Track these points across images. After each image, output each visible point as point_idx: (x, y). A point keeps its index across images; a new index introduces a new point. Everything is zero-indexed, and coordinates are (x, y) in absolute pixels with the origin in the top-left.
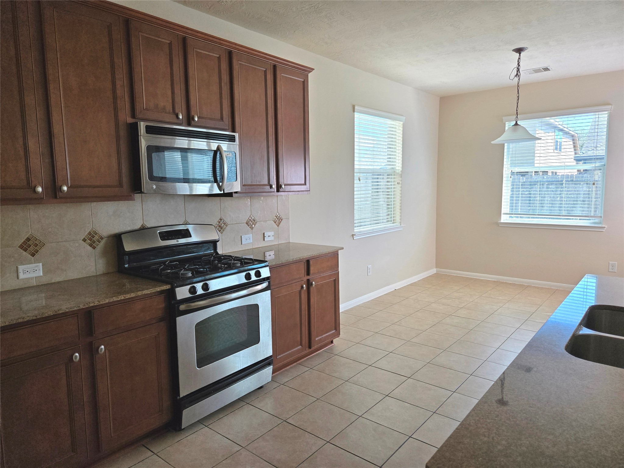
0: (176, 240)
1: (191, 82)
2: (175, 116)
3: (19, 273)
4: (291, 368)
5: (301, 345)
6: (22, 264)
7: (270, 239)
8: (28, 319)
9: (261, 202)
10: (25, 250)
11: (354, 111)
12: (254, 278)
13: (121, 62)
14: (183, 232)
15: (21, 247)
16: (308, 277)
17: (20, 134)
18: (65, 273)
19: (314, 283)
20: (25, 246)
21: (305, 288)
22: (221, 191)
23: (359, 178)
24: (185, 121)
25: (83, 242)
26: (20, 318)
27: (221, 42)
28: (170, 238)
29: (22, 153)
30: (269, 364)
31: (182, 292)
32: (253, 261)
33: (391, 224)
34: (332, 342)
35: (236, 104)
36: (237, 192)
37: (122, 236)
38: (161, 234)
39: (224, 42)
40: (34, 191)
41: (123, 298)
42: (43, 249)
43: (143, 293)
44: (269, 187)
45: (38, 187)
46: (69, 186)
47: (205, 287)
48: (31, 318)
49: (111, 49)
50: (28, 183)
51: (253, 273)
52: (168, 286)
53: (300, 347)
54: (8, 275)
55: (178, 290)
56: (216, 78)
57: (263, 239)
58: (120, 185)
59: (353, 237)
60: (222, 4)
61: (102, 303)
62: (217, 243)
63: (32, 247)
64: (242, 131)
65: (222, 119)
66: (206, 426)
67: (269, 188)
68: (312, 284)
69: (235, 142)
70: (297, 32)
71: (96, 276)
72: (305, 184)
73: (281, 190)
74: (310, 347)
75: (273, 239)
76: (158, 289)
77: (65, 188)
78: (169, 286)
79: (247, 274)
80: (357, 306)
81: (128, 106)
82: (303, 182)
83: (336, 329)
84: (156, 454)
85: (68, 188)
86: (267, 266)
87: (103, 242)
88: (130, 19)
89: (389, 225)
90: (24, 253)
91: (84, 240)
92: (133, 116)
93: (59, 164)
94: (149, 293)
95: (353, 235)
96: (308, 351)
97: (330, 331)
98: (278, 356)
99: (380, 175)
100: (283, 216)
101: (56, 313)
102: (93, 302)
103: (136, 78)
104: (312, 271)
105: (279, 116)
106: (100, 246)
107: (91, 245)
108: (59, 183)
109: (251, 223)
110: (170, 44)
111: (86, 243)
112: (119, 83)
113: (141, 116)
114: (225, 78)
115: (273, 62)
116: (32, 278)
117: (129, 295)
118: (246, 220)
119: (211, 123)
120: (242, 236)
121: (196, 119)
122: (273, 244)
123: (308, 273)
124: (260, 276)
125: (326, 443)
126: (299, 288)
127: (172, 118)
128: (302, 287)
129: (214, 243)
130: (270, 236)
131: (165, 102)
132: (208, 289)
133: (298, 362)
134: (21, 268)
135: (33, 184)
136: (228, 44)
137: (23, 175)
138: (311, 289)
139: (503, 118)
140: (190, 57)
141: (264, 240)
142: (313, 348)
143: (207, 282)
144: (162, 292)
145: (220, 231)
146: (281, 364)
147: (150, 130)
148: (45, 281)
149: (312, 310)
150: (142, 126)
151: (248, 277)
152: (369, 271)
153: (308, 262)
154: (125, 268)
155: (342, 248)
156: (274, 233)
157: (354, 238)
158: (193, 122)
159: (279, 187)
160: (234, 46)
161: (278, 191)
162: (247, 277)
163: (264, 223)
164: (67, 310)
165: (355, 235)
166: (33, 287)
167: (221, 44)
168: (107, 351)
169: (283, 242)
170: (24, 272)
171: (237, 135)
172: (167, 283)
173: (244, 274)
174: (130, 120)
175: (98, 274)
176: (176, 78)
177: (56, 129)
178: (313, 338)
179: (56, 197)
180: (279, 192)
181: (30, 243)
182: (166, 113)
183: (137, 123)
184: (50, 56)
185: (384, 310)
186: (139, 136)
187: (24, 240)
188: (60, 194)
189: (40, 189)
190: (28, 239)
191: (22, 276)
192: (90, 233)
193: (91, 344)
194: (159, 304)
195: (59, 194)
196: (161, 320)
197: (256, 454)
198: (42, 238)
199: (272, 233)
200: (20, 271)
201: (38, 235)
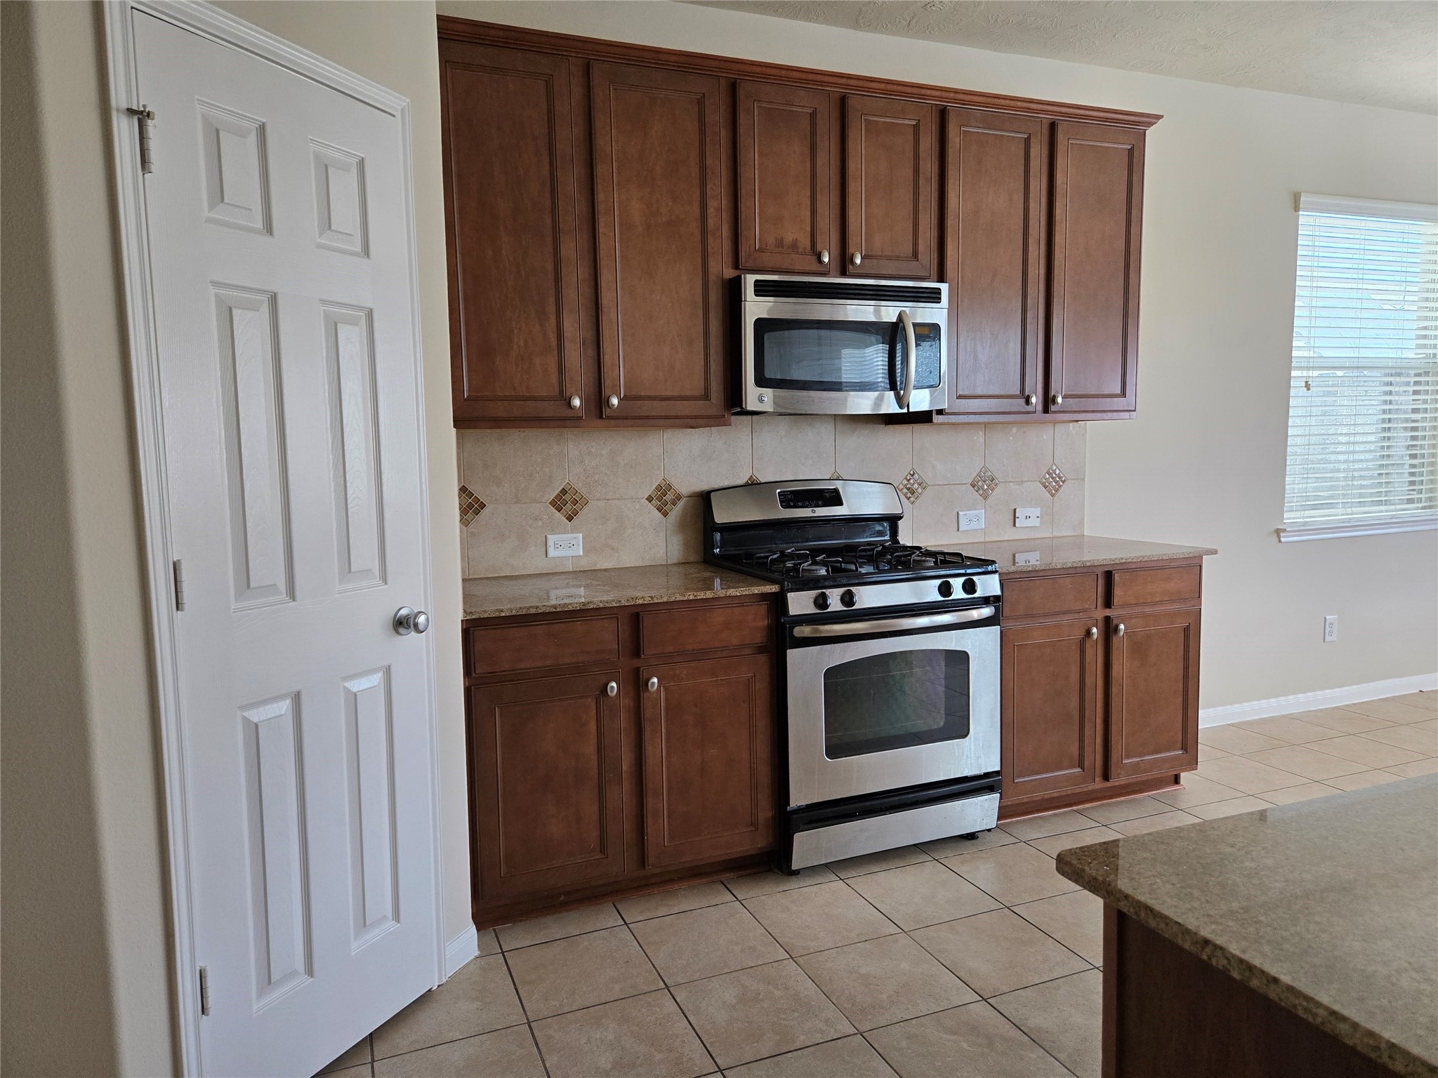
0: (811, 509)
1: (852, 187)
2: (814, 259)
3: (548, 547)
4: (1054, 815)
5: (1081, 765)
6: (553, 532)
7: (1029, 523)
8: (543, 610)
9: (1011, 438)
10: (559, 510)
11: (1297, 208)
12: (958, 593)
13: (718, 164)
14: (827, 495)
15: (553, 503)
16: (1108, 612)
17: (551, 308)
18: (616, 555)
19: (1122, 626)
20: (558, 503)
21: (1095, 637)
22: (901, 407)
23: (1307, 382)
24: (835, 267)
25: (647, 502)
26: (532, 607)
27: (923, 91)
28: (800, 504)
29: (554, 342)
30: (991, 789)
31: (800, 603)
32: (963, 560)
33: (1418, 509)
34: (1177, 780)
35: (950, 222)
36: (942, 410)
37: (712, 494)
38: (782, 495)
39: (928, 92)
40: (567, 405)
41: (691, 597)
42: (586, 510)
43: (728, 594)
44: (1022, 401)
45: (574, 399)
46: (622, 397)
47: (848, 599)
48: (548, 608)
49: (702, 143)
50: (561, 392)
51: (957, 583)
52: (773, 587)
53: (1079, 770)
54: (533, 548)
55: (791, 596)
56: (907, 172)
57: (1012, 524)
58: (706, 396)
59: (1279, 537)
60: (932, 10)
61: (656, 601)
62: (899, 522)
63: (569, 506)
64: (962, 278)
65: (915, 255)
66: (841, 879)
67: (1024, 404)
68: (1117, 630)
69: (939, 302)
70: (1121, 37)
71: (667, 565)
72: (1123, 394)
73: (1053, 408)
74: (1106, 777)
75: (1038, 525)
76: (756, 590)
77: (615, 401)
78: (777, 586)
79: (943, 583)
80: (1283, 716)
81: (727, 245)
82: (1118, 391)
83: (1184, 747)
84: (740, 901)
85: (620, 400)
86: (996, 572)
87: (681, 504)
88: (738, 81)
89: (1413, 511)
90: (557, 514)
91: (650, 499)
92: (736, 265)
93: (607, 359)
94: (739, 594)
95: (1278, 532)
96: (1099, 784)
97: (1168, 750)
98: (1018, 777)
99: (1399, 375)
100: (1068, 474)
101: (584, 608)
102: (642, 597)
103: (744, 190)
104: (1116, 600)
105: (1058, 239)
106: (676, 512)
107: (659, 510)
108: (606, 391)
109: (983, 485)
110: (813, 116)
111: (652, 505)
112: (712, 205)
113: (749, 265)
114: (929, 167)
115: (1048, 117)
116: (567, 558)
117: (702, 593)
118: (973, 478)
119: (889, 268)
120: (960, 513)
121: (858, 261)
122: (1038, 536)
123: (1108, 603)
124: (974, 591)
125: (1091, 969)
126: (1079, 634)
127: (809, 263)
128: (1089, 633)
129: (893, 520)
130: (1030, 518)
131: (797, 233)
132: (853, 604)
133: (1075, 808)
134: (551, 539)
135: (568, 394)
136: (938, 93)
137: (554, 378)
138: (1115, 641)
140: (852, 134)
141: (1014, 525)
142: (1114, 782)
143: (853, 589)
144: (764, 597)
145: (908, 499)
146: (1024, 798)
147: (762, 289)
148: (586, 564)
149: (1114, 690)
150: (750, 280)
151: (945, 589)
152: (1328, 629)
153: (1109, 575)
154: (714, 554)
155: (1214, 552)
156: (1041, 511)
157: (1282, 539)
158: (851, 267)
159: (1048, 401)
160: (952, 95)
161: (1046, 410)
162: (943, 589)
163: (1018, 487)
164: (601, 605)
165: (1285, 530)
166: (569, 572)
167: (922, 96)
168: (662, 688)
169: (1065, 534)
170: (556, 546)
171: (944, 287)
172: (773, 582)
173: (938, 582)
174: (729, 273)
175: (670, 562)
176: (822, 180)
177: (606, 298)
178: (1114, 756)
179: (601, 417)
180: (1048, 413)
181: (567, 497)
182: (797, 253)
183: (739, 277)
184: (601, 169)
185: (1363, 735)
186: (741, 301)
187: (558, 492)
188: (608, 410)
189: (577, 402)
190: (564, 492)
191: (552, 552)
192: (659, 488)
193: (637, 672)
194: (758, 620)
195: (606, 412)
196: (761, 650)
197: (928, 949)
198: (584, 491)
199: (1037, 511)
200: (550, 543)
201: (579, 486)
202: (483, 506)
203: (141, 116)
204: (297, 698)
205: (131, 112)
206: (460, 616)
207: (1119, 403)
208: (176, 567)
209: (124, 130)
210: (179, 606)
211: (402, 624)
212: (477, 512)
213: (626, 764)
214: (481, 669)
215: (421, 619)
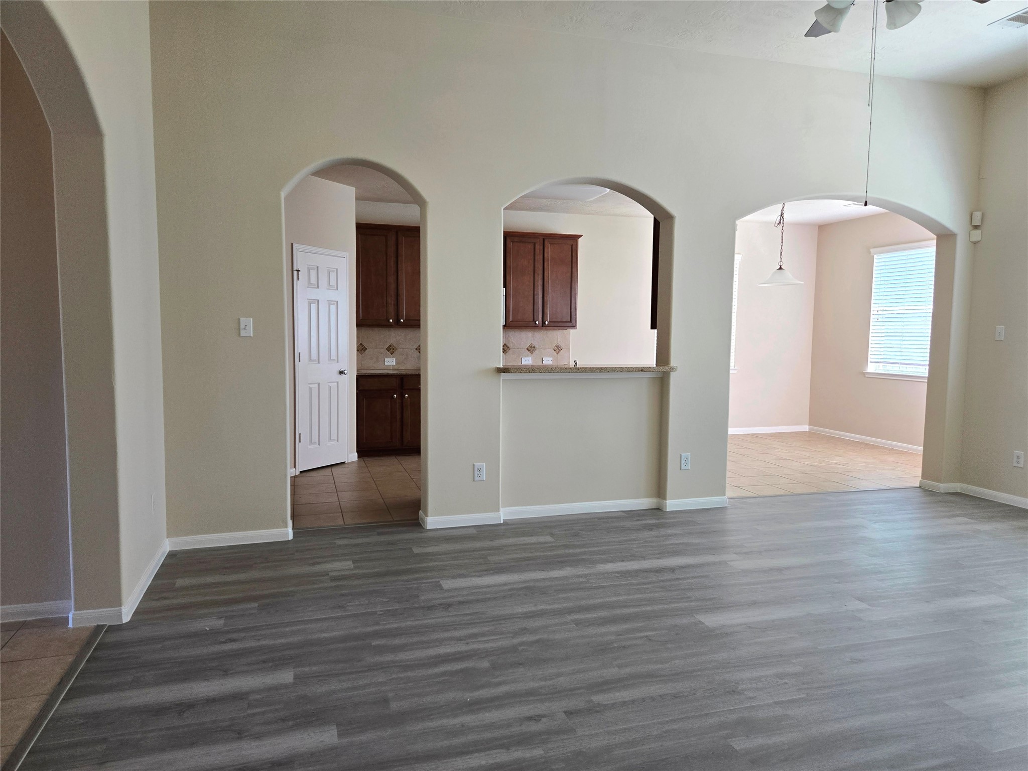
6: (386, 357)
7: (548, 363)
8: (377, 374)
10: (388, 351)
15: (387, 349)
18: (405, 365)
20: (388, 349)
25: (415, 350)
29: (385, 304)
35: (508, 269)
40: (389, 320)
42: (397, 352)
44: (534, 323)
50: (387, 318)
54: (380, 362)
57: (542, 363)
61: (408, 374)
63: (391, 350)
64: (512, 286)
72: (571, 321)
73: (546, 325)
77: (402, 321)
82: (569, 320)
85: (404, 320)
90: (388, 352)
93: (400, 308)
100: (562, 345)
101: (388, 374)
102: (404, 373)
105: (546, 274)
108: (399, 318)
109: (531, 349)
111: (417, 351)
115: (543, 237)
116: (390, 365)
118: (526, 347)
120: (522, 358)
130: (549, 361)
134: (386, 359)
137: (385, 314)
139: (872, 250)
148: (396, 367)
156: (553, 359)
159: (543, 323)
161: (543, 326)
163: (544, 350)
164: (392, 374)
166: (391, 369)
168: (409, 398)
179: (399, 325)
187: (388, 346)
188: (401, 323)
189: (391, 321)
190: (390, 346)
191: (386, 364)
193: (402, 393)
198: (396, 346)
199: (551, 359)
200: (386, 361)
201: (394, 344)
202: (366, 349)
203: (298, 271)
204: (319, 384)
205: (296, 270)
206: (356, 374)
207: (570, 324)
208: (299, 353)
209: (295, 273)
210: (299, 361)
211: (341, 373)
212: (365, 351)
213: (398, 417)
214: (361, 388)
215: (346, 372)
